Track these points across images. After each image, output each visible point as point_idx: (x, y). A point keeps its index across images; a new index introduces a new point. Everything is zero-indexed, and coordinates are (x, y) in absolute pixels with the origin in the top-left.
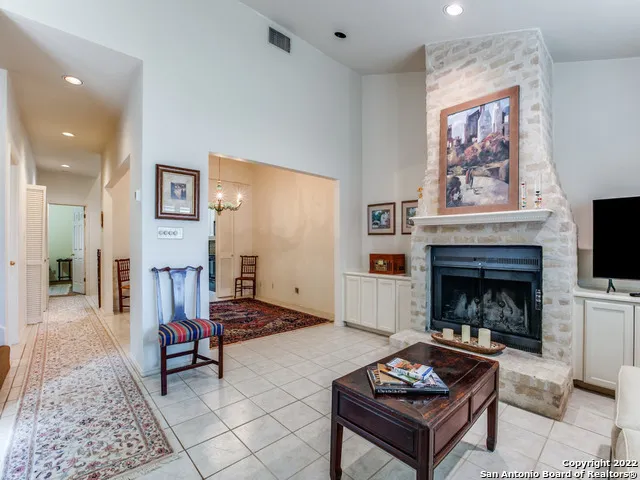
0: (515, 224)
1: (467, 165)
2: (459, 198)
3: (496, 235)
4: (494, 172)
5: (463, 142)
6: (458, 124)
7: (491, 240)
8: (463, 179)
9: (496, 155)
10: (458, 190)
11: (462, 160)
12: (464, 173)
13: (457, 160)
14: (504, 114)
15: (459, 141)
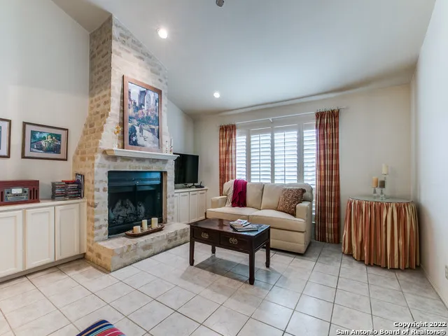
0: (158, 160)
1: (139, 120)
2: (136, 141)
3: (150, 165)
4: (152, 131)
5: (137, 105)
6: (135, 91)
7: (147, 168)
8: (137, 128)
9: (153, 121)
10: (135, 135)
11: (137, 116)
12: (138, 125)
13: (134, 115)
14: (156, 102)
15: (135, 103)
